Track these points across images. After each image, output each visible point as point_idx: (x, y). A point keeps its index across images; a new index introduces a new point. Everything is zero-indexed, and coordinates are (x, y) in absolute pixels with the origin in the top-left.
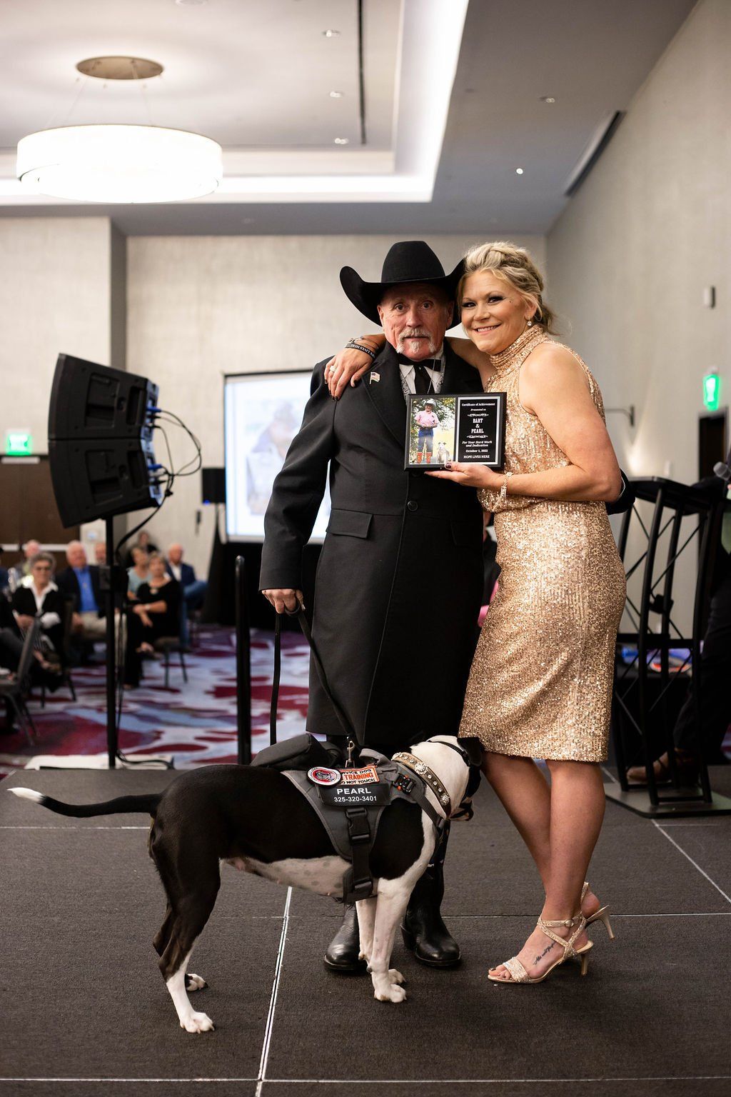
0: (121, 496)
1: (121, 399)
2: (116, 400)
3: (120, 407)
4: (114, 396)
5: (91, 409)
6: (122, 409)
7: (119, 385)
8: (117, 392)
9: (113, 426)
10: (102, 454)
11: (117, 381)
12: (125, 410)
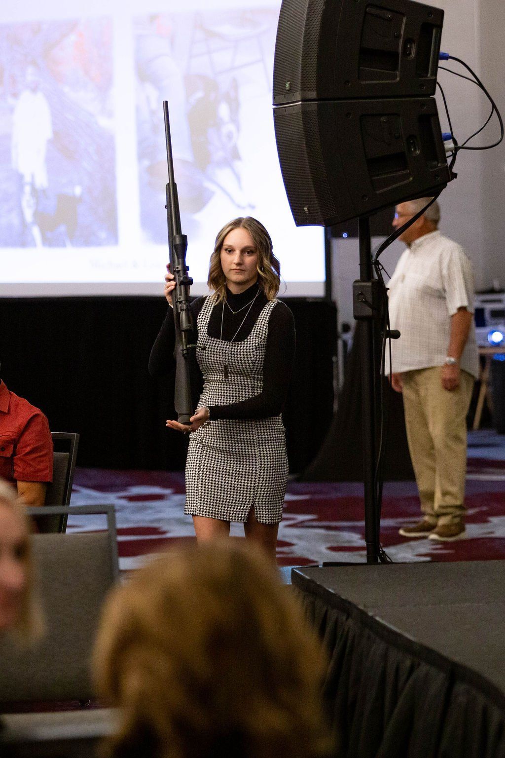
0: (411, 179)
1: (408, 41)
2: (401, 41)
3: (405, 50)
4: (399, 37)
5: (368, 55)
6: (410, 54)
7: (405, 19)
8: (402, 33)
9: (398, 79)
10: (384, 119)
11: (403, 14)
12: (413, 55)
